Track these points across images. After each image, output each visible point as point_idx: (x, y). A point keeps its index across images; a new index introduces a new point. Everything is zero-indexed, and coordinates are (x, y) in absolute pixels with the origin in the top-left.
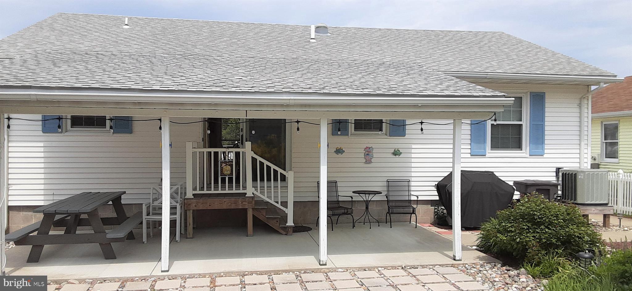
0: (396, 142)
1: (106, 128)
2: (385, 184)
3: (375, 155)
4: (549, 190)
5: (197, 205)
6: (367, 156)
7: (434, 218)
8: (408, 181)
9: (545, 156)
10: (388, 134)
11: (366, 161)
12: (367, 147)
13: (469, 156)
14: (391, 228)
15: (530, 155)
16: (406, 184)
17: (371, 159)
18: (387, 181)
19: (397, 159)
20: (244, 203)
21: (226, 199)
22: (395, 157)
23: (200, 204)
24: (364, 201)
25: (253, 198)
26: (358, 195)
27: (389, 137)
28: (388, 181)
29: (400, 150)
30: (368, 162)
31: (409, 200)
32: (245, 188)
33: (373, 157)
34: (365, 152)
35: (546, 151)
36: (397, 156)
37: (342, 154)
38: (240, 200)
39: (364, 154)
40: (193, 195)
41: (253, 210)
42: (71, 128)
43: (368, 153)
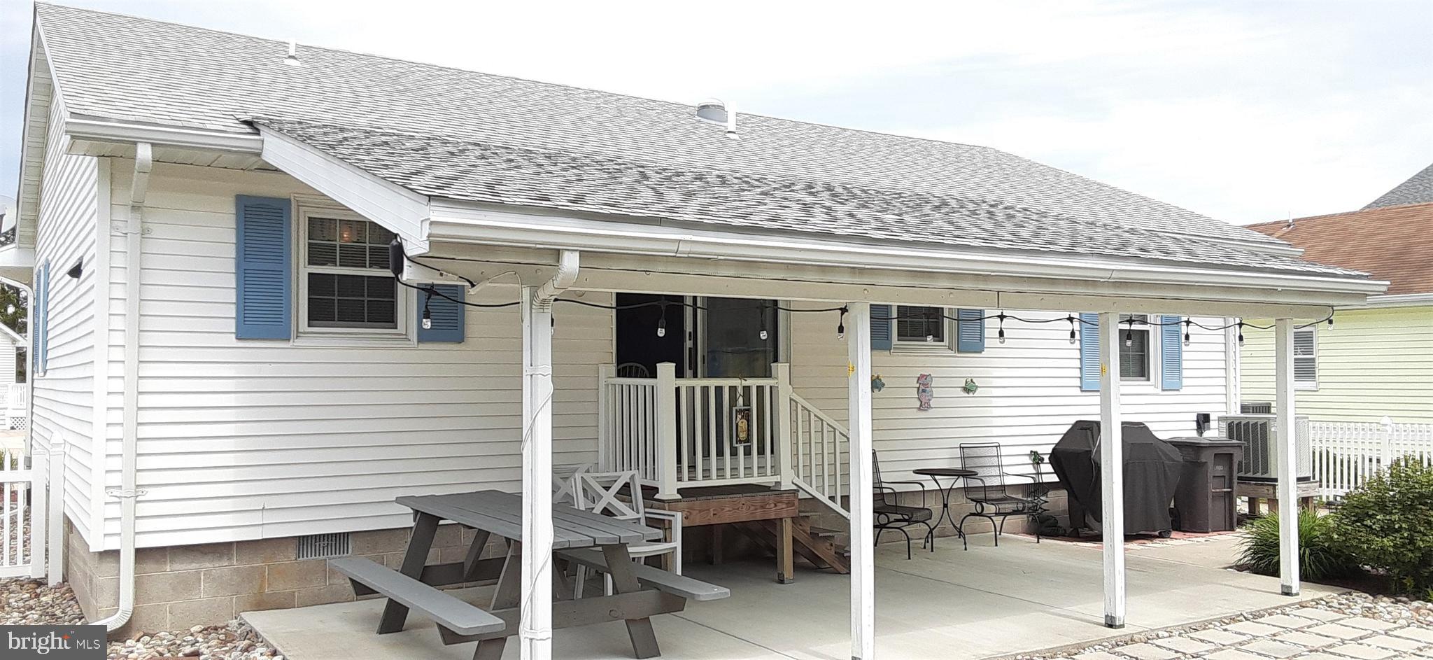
0: (968, 365)
1: (396, 328)
2: (957, 453)
3: (936, 392)
4: (1232, 454)
5: (689, 514)
6: (923, 394)
7: (1028, 520)
8: (997, 447)
9: (1182, 391)
10: (955, 346)
11: (921, 406)
12: (922, 376)
13: (1078, 392)
14: (996, 545)
15: (1163, 390)
16: (994, 451)
17: (930, 400)
18: (961, 447)
19: (969, 400)
20: (780, 506)
21: (743, 499)
22: (967, 395)
23: (694, 513)
24: (941, 490)
25: (795, 492)
26: (929, 477)
27: (957, 354)
28: (963, 448)
29: (974, 380)
30: (924, 406)
31: (1001, 486)
32: (776, 470)
33: (931, 395)
34: (918, 385)
35: (1185, 382)
36: (971, 395)
37: (879, 391)
38: (771, 498)
39: (916, 389)
40: (679, 491)
41: (793, 522)
42: (309, 326)
43: (924, 384)
